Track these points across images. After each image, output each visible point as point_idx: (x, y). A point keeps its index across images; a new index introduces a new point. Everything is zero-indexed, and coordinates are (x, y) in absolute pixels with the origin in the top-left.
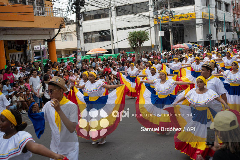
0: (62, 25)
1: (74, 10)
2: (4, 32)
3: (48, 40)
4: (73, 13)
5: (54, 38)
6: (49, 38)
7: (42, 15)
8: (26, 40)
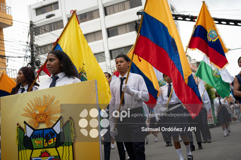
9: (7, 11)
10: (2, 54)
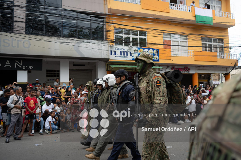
0: (236, 64)
2: (198, 68)
3: (225, 74)
5: (230, 72)
6: (226, 73)
7: (222, 58)
8: (210, 74)
9: (232, 16)
10: (227, 46)
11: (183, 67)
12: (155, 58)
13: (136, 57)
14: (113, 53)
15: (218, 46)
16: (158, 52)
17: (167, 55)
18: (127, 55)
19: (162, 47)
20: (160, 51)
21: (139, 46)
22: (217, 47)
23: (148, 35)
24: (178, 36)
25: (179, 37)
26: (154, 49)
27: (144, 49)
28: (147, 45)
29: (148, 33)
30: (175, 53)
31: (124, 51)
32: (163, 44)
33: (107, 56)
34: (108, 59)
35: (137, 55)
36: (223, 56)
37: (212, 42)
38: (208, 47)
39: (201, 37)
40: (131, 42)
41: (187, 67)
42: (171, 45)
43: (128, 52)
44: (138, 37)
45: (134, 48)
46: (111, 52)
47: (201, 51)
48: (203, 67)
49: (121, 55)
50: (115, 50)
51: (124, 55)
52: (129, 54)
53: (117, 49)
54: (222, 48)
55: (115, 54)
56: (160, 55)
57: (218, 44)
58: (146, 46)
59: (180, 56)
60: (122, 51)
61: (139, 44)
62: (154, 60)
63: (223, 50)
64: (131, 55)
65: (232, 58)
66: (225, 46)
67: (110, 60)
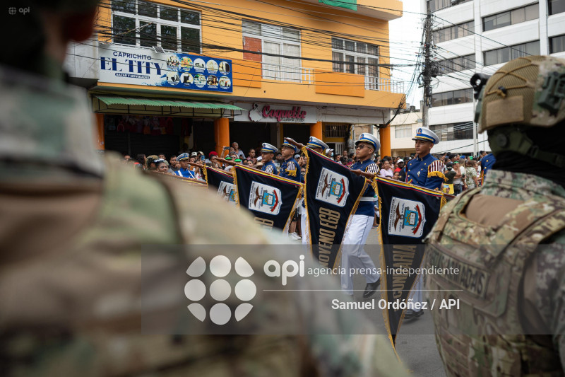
0: (402, 104)
1: (422, 82)
2: (323, 111)
3: (380, 125)
4: (420, 87)
5: (389, 122)
6: (382, 123)
7: (375, 89)
8: (350, 125)
10: (387, 63)
11: (290, 108)
12: (223, 84)
13: (173, 78)
14: (109, 65)
15: (367, 62)
16: (228, 67)
17: (250, 77)
18: (148, 72)
19: (240, 56)
20: (234, 68)
21: (180, 51)
22: (364, 64)
23: (204, 22)
24: (278, 31)
25: (282, 34)
26: (218, 61)
27: (193, 58)
28: (201, 49)
29: (203, 18)
30: (270, 74)
31: (139, 60)
32: (242, 48)
33: (92, 72)
34: (95, 82)
35: (175, 74)
36: (377, 85)
37: (354, 51)
38: (346, 63)
39: (331, 37)
40: (160, 39)
41: (297, 108)
42: (261, 54)
43: (151, 65)
44: (178, 25)
45: (168, 55)
46: (103, 60)
47: (332, 70)
48: (335, 107)
49: (131, 70)
50: (114, 57)
51: (140, 71)
52: (153, 71)
53: (120, 55)
54: (375, 65)
55: (115, 68)
56: (234, 76)
57: (367, 56)
58: (199, 53)
59: (283, 80)
60: (135, 61)
61: (180, 46)
62: (220, 89)
63: (377, 71)
64: (159, 73)
65: (396, 90)
66: (382, 63)
67: (99, 84)
